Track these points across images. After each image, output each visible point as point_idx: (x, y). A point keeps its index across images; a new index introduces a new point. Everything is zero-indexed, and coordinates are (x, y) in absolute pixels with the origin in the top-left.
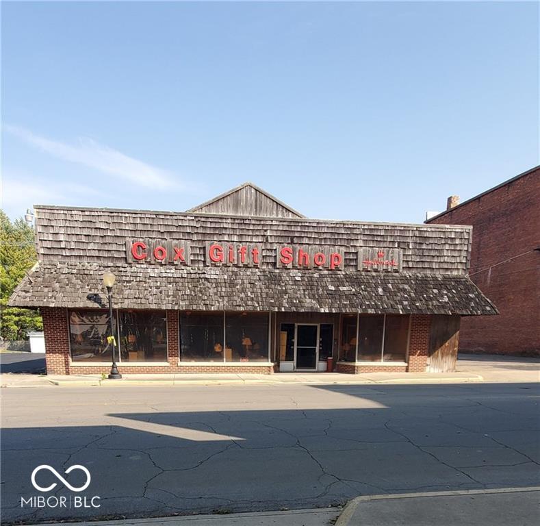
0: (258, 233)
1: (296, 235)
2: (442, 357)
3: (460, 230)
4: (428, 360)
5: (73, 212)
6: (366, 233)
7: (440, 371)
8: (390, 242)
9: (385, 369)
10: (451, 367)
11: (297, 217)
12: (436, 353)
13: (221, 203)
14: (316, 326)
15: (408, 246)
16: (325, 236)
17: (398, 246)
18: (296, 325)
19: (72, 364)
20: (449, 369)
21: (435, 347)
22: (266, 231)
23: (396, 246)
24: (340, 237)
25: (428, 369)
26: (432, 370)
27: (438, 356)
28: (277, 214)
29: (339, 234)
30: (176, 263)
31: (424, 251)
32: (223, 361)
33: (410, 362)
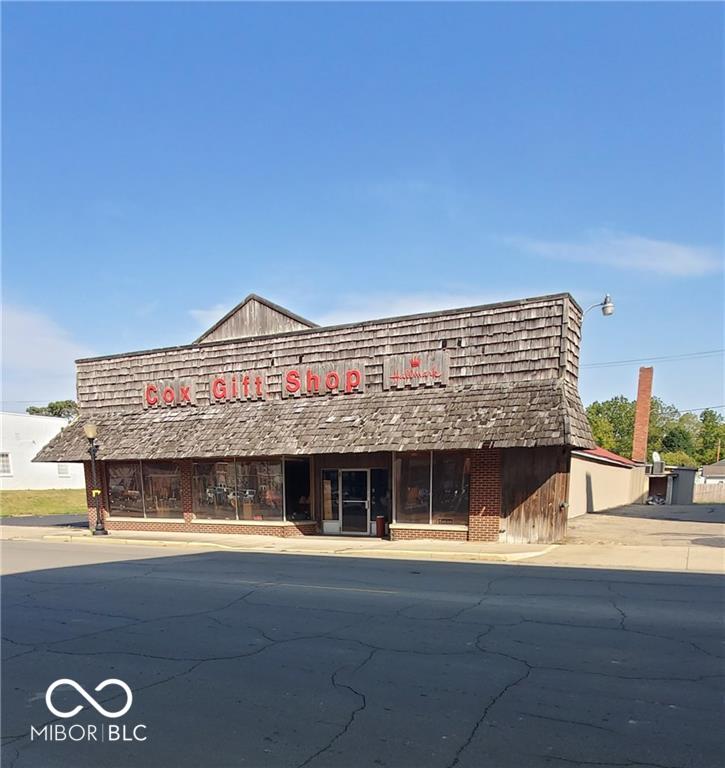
0: (262, 357)
1: (306, 351)
2: (527, 518)
3: (546, 304)
4: (503, 523)
5: (103, 362)
6: (395, 334)
7: (525, 541)
8: (431, 341)
9: (434, 535)
10: (545, 535)
11: (307, 328)
12: (516, 511)
13: (224, 327)
14: (366, 472)
15: (459, 343)
16: (341, 347)
17: (443, 346)
18: (340, 471)
19: (108, 518)
20: (541, 540)
21: (513, 501)
22: (271, 352)
23: (440, 347)
24: (360, 346)
25: (502, 537)
26: (511, 539)
27: (519, 517)
28: (284, 329)
29: (357, 341)
30: (183, 404)
31: (487, 347)
32: (235, 519)
33: (472, 525)
